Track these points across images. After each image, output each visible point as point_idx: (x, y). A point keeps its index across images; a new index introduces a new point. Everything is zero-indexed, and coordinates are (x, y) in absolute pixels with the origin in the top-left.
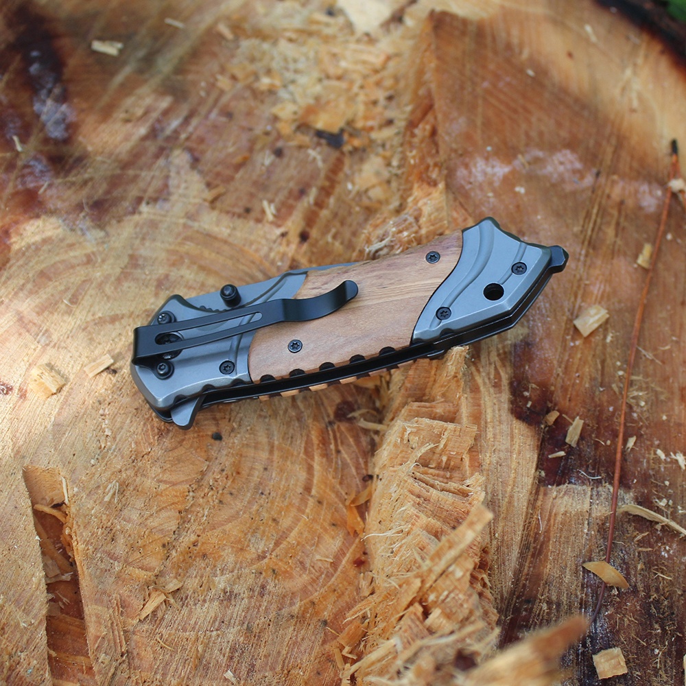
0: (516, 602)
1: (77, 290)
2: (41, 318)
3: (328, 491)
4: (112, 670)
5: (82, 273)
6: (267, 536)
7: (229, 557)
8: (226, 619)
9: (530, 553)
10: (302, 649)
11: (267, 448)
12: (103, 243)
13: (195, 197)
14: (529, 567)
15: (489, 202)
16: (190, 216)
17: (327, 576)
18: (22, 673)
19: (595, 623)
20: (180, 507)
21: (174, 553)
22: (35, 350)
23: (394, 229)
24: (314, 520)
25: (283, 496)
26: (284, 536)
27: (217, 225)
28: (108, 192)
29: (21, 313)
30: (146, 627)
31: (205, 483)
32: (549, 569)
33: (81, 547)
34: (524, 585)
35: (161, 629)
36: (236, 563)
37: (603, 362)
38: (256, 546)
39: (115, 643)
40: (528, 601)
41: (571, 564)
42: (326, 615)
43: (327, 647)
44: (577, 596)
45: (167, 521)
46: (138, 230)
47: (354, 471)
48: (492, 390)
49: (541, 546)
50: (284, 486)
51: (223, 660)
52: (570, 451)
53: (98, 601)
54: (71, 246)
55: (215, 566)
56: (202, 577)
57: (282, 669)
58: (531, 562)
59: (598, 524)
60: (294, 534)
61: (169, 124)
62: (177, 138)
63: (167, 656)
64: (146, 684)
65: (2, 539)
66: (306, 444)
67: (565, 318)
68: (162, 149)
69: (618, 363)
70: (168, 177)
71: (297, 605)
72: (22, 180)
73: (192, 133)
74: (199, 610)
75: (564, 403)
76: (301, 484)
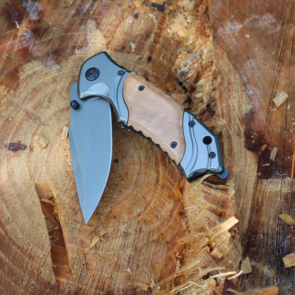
0: (249, 234)
1: (50, 96)
2: (36, 111)
3: (166, 181)
4: (80, 272)
5: (52, 86)
6: (141, 206)
7: (125, 216)
8: (126, 245)
9: (255, 211)
10: (159, 255)
11: (139, 164)
12: (60, 71)
13: (99, 43)
14: (255, 218)
15: (233, 44)
17: (168, 221)
18: (43, 277)
19: (284, 242)
21: (102, 217)
22: (34, 127)
23: (191, 63)
24: (161, 196)
25: (147, 186)
26: (148, 204)
28: (60, 45)
29: (27, 110)
30: (92, 251)
32: (264, 219)
33: (63, 218)
34: (253, 226)
35: (99, 252)
36: (128, 219)
37: (286, 118)
38: (137, 210)
39: (80, 260)
40: (254, 234)
41: (273, 215)
42: (168, 239)
43: (169, 253)
44: (275, 230)
46: (75, 63)
47: (177, 171)
48: (237, 137)
49: (260, 208)
50: (147, 181)
51: (126, 263)
52: (272, 163)
53: (72, 242)
54: (46, 74)
55: (119, 221)
56: (114, 227)
57: (151, 266)
58: (255, 215)
59: (284, 196)
60: (152, 203)
61: (85, 7)
62: (89, 13)
63: (102, 264)
64: (94, 277)
65: (29, 217)
66: (156, 160)
67: (269, 98)
68: (82, 20)
69: (293, 119)
70: (86, 34)
71: (156, 236)
72: (21, 43)
73: (95, 10)
74: (114, 242)
75: (269, 140)
76: (154, 179)
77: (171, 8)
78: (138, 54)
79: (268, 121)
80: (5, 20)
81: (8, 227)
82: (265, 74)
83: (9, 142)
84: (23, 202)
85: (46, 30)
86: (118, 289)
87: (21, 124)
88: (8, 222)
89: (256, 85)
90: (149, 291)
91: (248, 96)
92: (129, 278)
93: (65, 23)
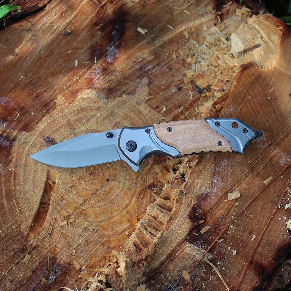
0: (157, 271)
1: (90, 118)
2: (75, 124)
3: (132, 209)
4: (44, 237)
5: (94, 112)
6: (107, 216)
7: (92, 218)
8: (82, 235)
10: (99, 252)
11: (121, 189)
12: (106, 104)
13: (143, 97)
16: (138, 103)
17: (118, 235)
18: (21, 227)
19: (175, 288)
20: (86, 198)
21: (78, 210)
22: (68, 133)
24: (123, 217)
25: (118, 206)
26: (112, 218)
27: (145, 109)
28: (115, 86)
29: (70, 120)
30: (59, 228)
31: (97, 193)
32: (171, 267)
33: (53, 199)
34: (163, 267)
35: (63, 230)
36: (93, 220)
37: (230, 210)
38: (102, 218)
39: (49, 229)
40: (160, 273)
41: (179, 268)
42: (111, 246)
43: (106, 255)
44: (175, 278)
45: (80, 201)
46: (118, 103)
47: (144, 206)
48: (186, 206)
49: (174, 259)
50: (120, 203)
51: (75, 246)
52: (200, 235)
53: (50, 216)
54: (95, 102)
55: (87, 219)
56: (82, 220)
57: (90, 256)
58: (168, 262)
59: (195, 260)
60: (115, 218)
61: (148, 67)
62: (148, 73)
63: (61, 239)
64: (52, 244)
65: (33, 188)
66: (134, 192)
67: (226, 191)
68: (141, 75)
69: (234, 214)
70: (137, 87)
71: (104, 240)
72: (91, 74)
73: (154, 72)
74: (76, 230)
75: (208, 219)
76: (125, 204)
77: (208, 94)
78: (165, 116)
79: (216, 206)
80: (89, 54)
81: (18, 188)
82: (234, 174)
83: (47, 136)
84: (35, 176)
85: (112, 72)
86: (62, 259)
87: (61, 127)
88: (19, 185)
89: (222, 178)
90: (79, 270)
91: (212, 183)
92: (72, 255)
93: (128, 73)
